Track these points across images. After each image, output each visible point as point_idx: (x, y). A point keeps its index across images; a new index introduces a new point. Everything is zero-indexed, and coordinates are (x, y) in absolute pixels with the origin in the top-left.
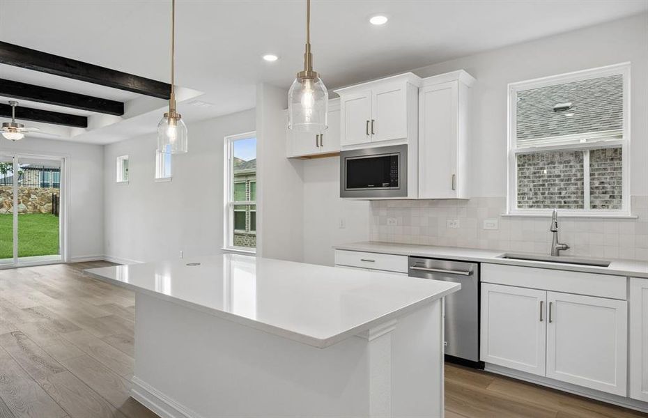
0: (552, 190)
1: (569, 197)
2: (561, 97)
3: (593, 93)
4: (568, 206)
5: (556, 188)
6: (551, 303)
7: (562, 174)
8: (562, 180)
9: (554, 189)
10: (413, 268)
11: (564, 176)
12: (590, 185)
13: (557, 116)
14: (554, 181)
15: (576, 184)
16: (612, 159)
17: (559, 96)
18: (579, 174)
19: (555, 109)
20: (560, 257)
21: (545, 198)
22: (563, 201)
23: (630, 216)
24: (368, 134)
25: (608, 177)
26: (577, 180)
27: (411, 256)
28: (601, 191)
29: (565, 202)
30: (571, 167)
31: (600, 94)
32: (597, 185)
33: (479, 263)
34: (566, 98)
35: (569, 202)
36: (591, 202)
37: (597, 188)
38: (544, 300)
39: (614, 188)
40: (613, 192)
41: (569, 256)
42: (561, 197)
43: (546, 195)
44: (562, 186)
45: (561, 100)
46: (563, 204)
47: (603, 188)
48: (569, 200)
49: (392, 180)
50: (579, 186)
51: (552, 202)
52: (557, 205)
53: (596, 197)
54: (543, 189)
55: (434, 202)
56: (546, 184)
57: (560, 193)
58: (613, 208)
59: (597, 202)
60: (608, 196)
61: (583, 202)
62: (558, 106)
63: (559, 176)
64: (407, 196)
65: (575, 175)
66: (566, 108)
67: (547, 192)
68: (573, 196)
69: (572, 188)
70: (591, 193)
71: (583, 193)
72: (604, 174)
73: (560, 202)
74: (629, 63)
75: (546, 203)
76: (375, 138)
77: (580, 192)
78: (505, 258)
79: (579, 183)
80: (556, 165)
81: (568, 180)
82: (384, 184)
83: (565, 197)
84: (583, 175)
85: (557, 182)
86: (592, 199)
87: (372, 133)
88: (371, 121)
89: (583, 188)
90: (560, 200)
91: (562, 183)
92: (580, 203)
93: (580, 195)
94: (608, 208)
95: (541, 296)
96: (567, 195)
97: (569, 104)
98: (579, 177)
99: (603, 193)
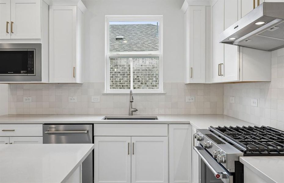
0: (116, 80)
1: (124, 83)
2: (118, 33)
3: (131, 34)
4: (124, 88)
5: (119, 78)
6: (133, 143)
7: (121, 72)
8: (121, 75)
9: (118, 79)
10: (47, 132)
11: (122, 72)
12: (133, 78)
13: (117, 42)
14: (117, 75)
15: (127, 77)
16: (142, 65)
17: (117, 33)
18: (128, 72)
19: (116, 38)
20: (133, 116)
21: (113, 84)
22: (121, 85)
23: (163, 92)
24: (7, 32)
25: (140, 74)
26: (128, 75)
27: (45, 124)
28: (137, 80)
29: (122, 86)
30: (125, 68)
31: (135, 34)
32: (136, 78)
33: (93, 124)
34: (120, 34)
35: (124, 86)
36: (133, 86)
37: (136, 79)
38: (130, 142)
39: (142, 79)
40: (142, 81)
41: (137, 115)
42: (121, 83)
43: (114, 82)
44: (121, 78)
45: (118, 35)
46: (121, 87)
47: (138, 79)
48: (124, 85)
49: (29, 69)
50: (128, 78)
51: (117, 86)
52: (119, 87)
53: (135, 84)
54: (112, 79)
55: (59, 85)
56: (114, 76)
57: (120, 81)
58: (142, 89)
59: (136, 86)
60: (140, 83)
61: (130, 86)
62: (117, 37)
63: (120, 72)
64: (41, 81)
65: (127, 72)
66: (122, 39)
67: (114, 81)
68: (126, 83)
69: (125, 79)
70: (134, 81)
71: (130, 81)
72: (138, 73)
73: (120, 86)
74: (162, 16)
75: (114, 87)
76: (13, 36)
77: (129, 81)
78: (105, 119)
79: (128, 76)
80: (118, 67)
81: (124, 75)
82: (22, 72)
83: (122, 83)
84: (130, 72)
85: (119, 76)
86: (134, 84)
87: (12, 32)
88: (10, 23)
89: (130, 79)
90: (120, 85)
91: (121, 76)
92: (129, 86)
93: (129, 82)
94: (140, 89)
95: (128, 140)
96: (123, 82)
97: (122, 37)
98: (128, 73)
99: (138, 82)
